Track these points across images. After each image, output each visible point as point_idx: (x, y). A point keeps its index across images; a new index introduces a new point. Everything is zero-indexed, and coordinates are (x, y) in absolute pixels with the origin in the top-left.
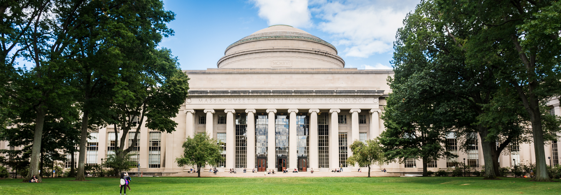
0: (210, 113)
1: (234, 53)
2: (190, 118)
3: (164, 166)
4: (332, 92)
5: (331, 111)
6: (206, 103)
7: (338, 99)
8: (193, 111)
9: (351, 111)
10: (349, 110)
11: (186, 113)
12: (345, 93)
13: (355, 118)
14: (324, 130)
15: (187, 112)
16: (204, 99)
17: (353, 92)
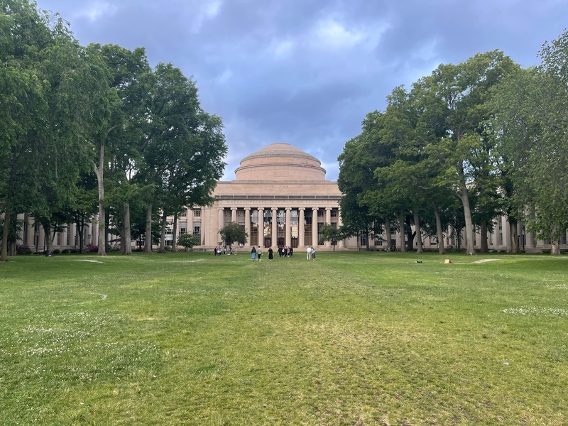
0: (235, 210)
1: (248, 165)
2: (221, 213)
3: (204, 244)
4: (314, 197)
5: (313, 209)
6: (232, 203)
7: (318, 201)
8: (223, 209)
10: (324, 208)
12: (322, 197)
13: (328, 213)
14: (309, 220)
15: (219, 209)
16: (230, 201)
17: (327, 197)
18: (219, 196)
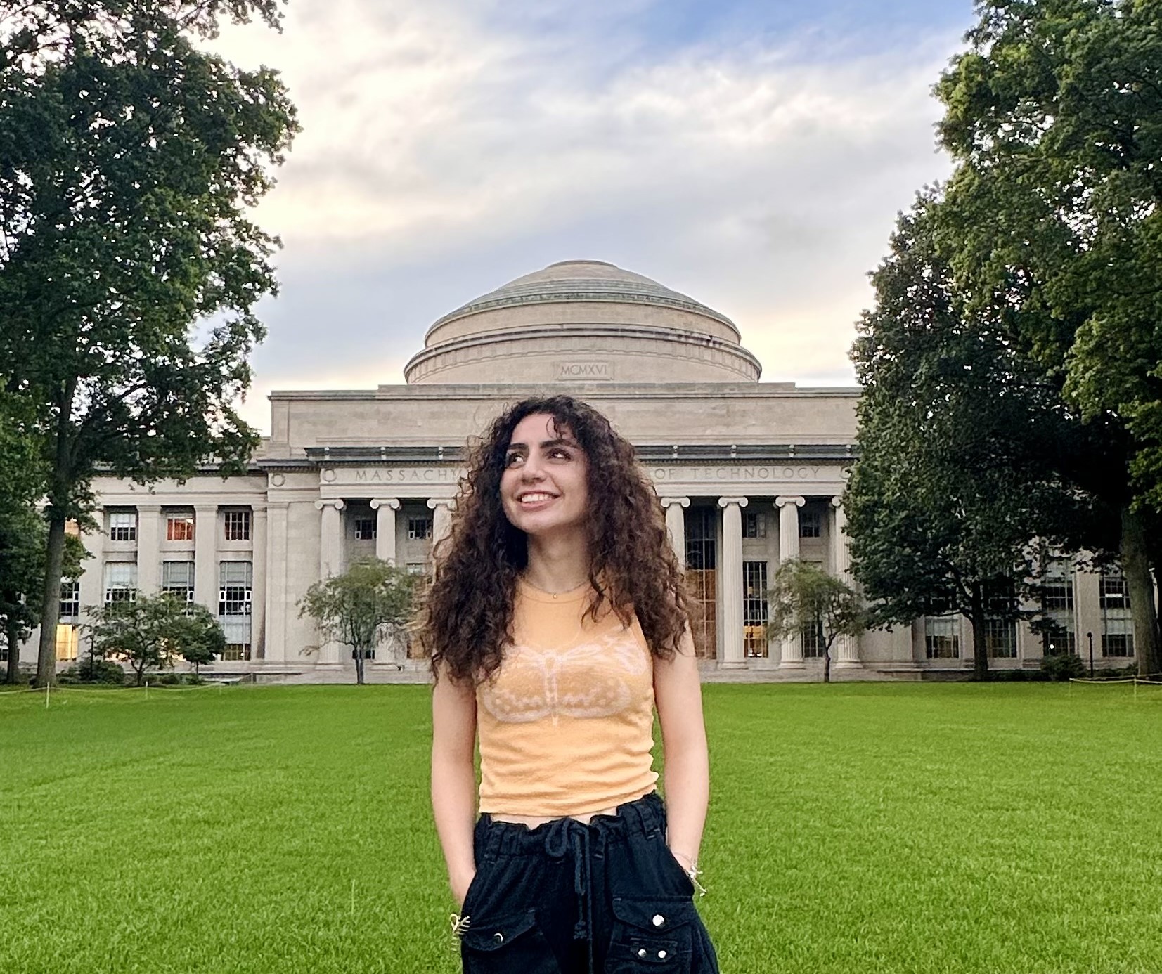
0: (388, 509)
1: (451, 341)
2: (333, 522)
3: (261, 653)
4: (726, 449)
5: (721, 503)
6: (376, 481)
7: (743, 468)
8: (341, 505)
9: (778, 502)
10: (774, 498)
11: (322, 509)
12: (762, 452)
13: (788, 520)
15: (324, 505)
16: (370, 471)
17: (784, 449)
18: (321, 452)
